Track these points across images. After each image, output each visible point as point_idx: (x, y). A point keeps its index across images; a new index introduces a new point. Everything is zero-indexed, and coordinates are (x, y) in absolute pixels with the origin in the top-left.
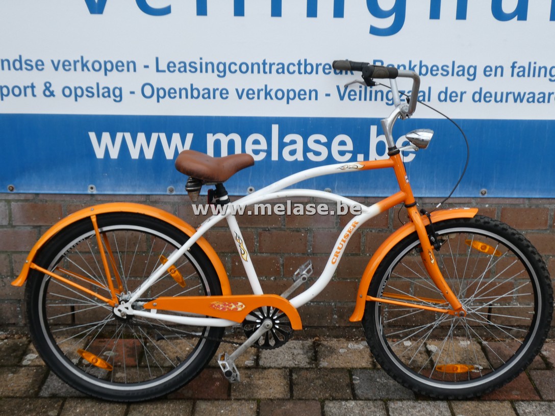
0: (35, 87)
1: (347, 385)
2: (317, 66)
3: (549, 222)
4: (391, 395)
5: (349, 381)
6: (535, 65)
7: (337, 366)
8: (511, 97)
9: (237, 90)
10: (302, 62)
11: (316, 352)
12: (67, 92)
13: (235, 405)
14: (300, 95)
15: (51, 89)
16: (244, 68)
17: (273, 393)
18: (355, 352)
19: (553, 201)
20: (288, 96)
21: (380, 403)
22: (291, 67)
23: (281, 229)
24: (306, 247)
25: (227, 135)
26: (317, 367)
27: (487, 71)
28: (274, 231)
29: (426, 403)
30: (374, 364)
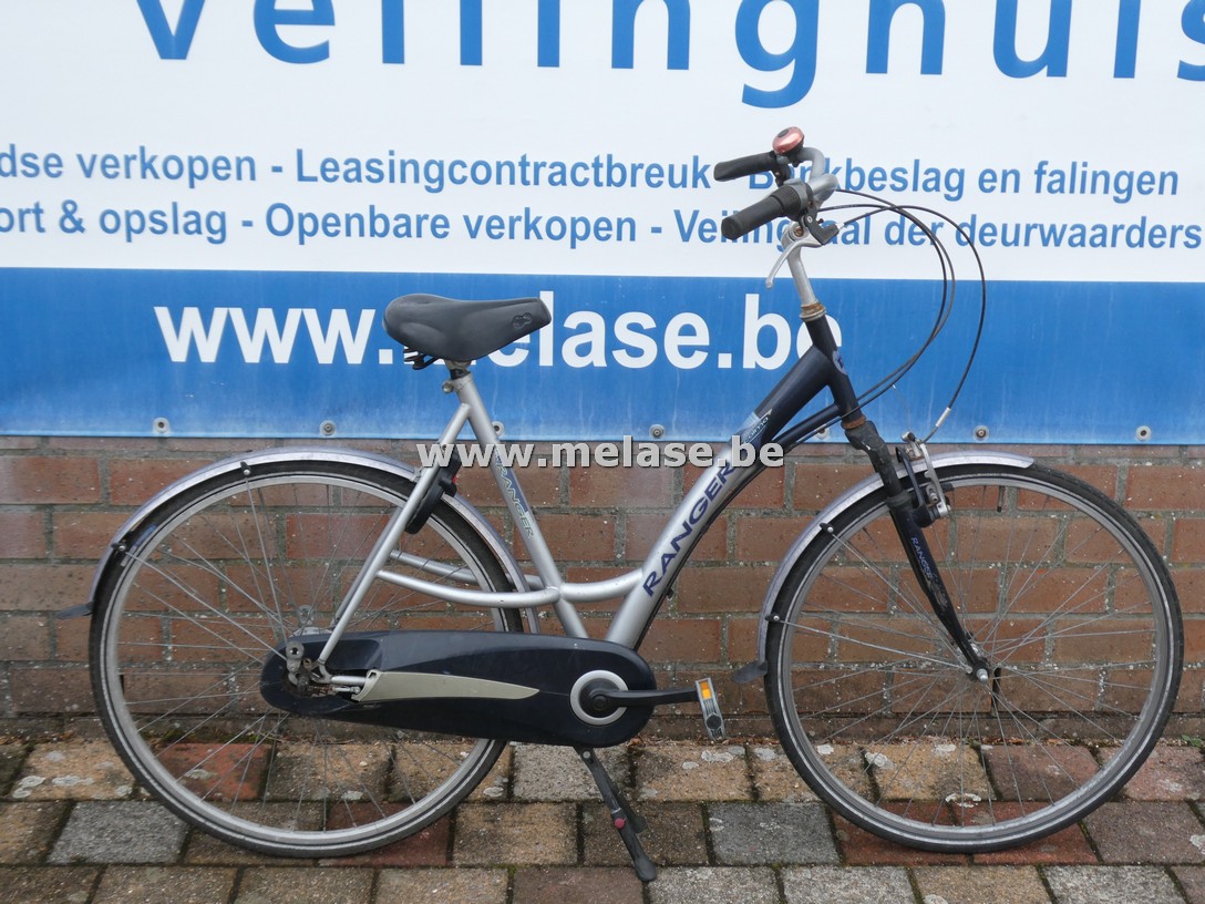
0: (41, 211)
1: (698, 836)
2: (635, 168)
4: (788, 856)
5: (701, 827)
6: (1085, 169)
7: (676, 797)
8: (1035, 234)
9: (467, 219)
10: (604, 160)
11: (633, 769)
12: (110, 222)
13: (463, 878)
14: (601, 230)
15: (76, 216)
16: (481, 173)
17: (541, 852)
18: (715, 768)
19: (1126, 451)
20: (574, 232)
21: (765, 871)
22: (580, 170)
23: (559, 511)
24: (612, 547)
26: (634, 799)
27: (986, 181)
28: (546, 514)
29: (861, 871)
30: (755, 794)
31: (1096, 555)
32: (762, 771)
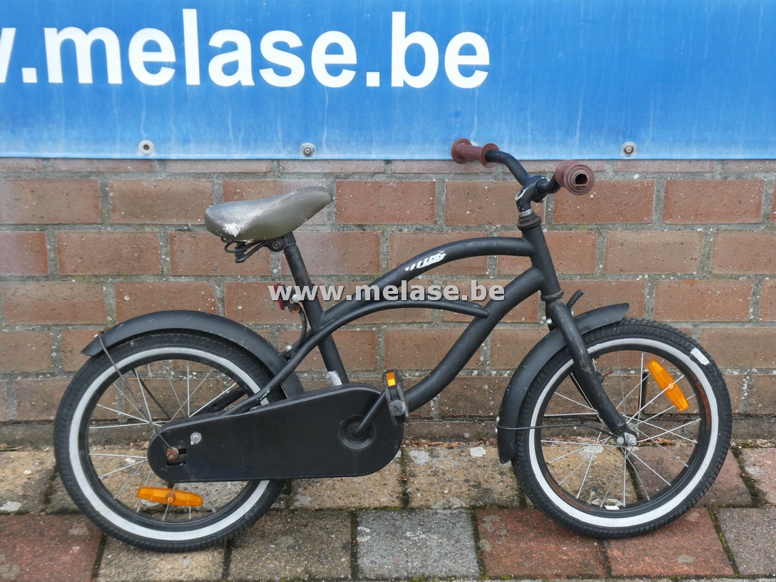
1: (344, 547)
3: (765, 209)
4: (429, 568)
5: (348, 537)
7: (328, 504)
17: (188, 567)
19: (773, 165)
24: (268, 263)
25: (87, 31)
26: (288, 507)
30: (405, 499)
31: (741, 266)
32: (414, 476)
